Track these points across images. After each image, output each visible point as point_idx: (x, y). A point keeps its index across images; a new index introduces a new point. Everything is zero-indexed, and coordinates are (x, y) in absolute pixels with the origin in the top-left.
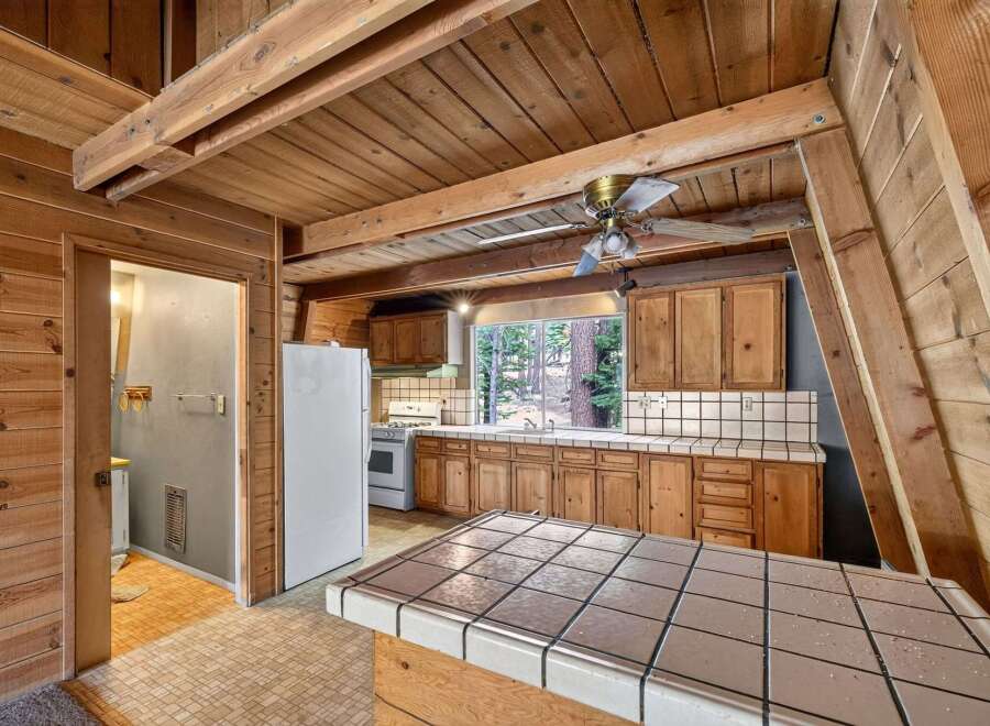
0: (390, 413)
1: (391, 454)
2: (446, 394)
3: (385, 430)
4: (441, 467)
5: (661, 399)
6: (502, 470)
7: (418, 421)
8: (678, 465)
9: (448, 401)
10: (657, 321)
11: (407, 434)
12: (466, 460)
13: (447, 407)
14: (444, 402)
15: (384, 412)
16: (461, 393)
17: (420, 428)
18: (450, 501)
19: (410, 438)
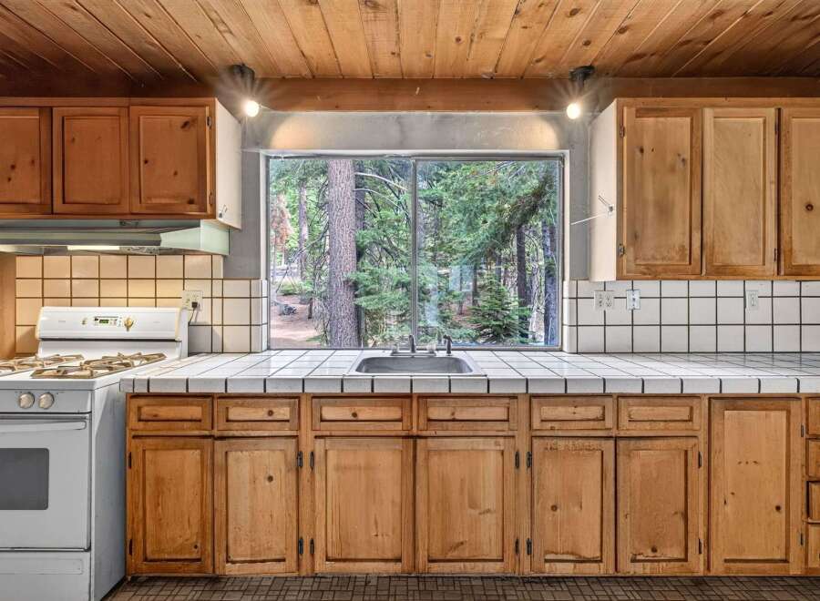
0: (38, 335)
1: (44, 453)
2: (198, 290)
3: (18, 388)
4: (214, 471)
5: (630, 296)
6: (387, 460)
7: (128, 351)
8: (773, 414)
9: (205, 305)
10: (669, 159)
11: (100, 394)
12: (290, 446)
13: (203, 317)
14: (195, 305)
15: (21, 332)
16: (235, 287)
17: (141, 372)
18: (240, 550)
19: (111, 403)
